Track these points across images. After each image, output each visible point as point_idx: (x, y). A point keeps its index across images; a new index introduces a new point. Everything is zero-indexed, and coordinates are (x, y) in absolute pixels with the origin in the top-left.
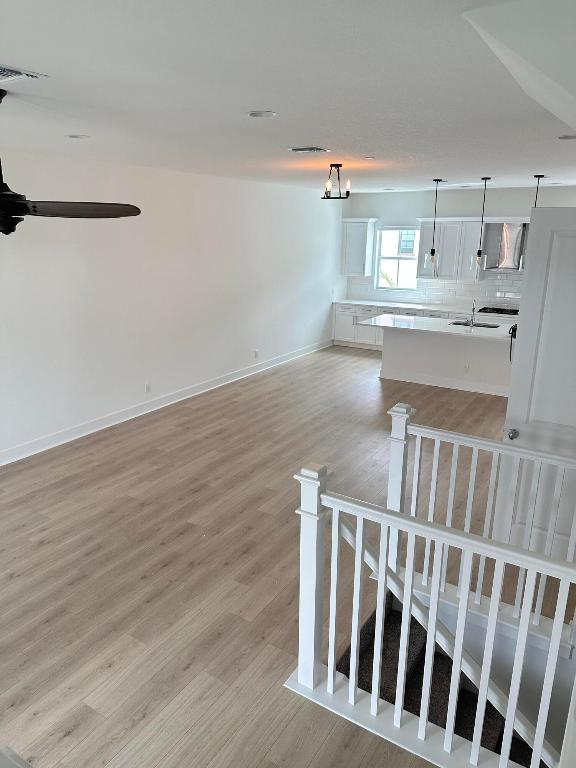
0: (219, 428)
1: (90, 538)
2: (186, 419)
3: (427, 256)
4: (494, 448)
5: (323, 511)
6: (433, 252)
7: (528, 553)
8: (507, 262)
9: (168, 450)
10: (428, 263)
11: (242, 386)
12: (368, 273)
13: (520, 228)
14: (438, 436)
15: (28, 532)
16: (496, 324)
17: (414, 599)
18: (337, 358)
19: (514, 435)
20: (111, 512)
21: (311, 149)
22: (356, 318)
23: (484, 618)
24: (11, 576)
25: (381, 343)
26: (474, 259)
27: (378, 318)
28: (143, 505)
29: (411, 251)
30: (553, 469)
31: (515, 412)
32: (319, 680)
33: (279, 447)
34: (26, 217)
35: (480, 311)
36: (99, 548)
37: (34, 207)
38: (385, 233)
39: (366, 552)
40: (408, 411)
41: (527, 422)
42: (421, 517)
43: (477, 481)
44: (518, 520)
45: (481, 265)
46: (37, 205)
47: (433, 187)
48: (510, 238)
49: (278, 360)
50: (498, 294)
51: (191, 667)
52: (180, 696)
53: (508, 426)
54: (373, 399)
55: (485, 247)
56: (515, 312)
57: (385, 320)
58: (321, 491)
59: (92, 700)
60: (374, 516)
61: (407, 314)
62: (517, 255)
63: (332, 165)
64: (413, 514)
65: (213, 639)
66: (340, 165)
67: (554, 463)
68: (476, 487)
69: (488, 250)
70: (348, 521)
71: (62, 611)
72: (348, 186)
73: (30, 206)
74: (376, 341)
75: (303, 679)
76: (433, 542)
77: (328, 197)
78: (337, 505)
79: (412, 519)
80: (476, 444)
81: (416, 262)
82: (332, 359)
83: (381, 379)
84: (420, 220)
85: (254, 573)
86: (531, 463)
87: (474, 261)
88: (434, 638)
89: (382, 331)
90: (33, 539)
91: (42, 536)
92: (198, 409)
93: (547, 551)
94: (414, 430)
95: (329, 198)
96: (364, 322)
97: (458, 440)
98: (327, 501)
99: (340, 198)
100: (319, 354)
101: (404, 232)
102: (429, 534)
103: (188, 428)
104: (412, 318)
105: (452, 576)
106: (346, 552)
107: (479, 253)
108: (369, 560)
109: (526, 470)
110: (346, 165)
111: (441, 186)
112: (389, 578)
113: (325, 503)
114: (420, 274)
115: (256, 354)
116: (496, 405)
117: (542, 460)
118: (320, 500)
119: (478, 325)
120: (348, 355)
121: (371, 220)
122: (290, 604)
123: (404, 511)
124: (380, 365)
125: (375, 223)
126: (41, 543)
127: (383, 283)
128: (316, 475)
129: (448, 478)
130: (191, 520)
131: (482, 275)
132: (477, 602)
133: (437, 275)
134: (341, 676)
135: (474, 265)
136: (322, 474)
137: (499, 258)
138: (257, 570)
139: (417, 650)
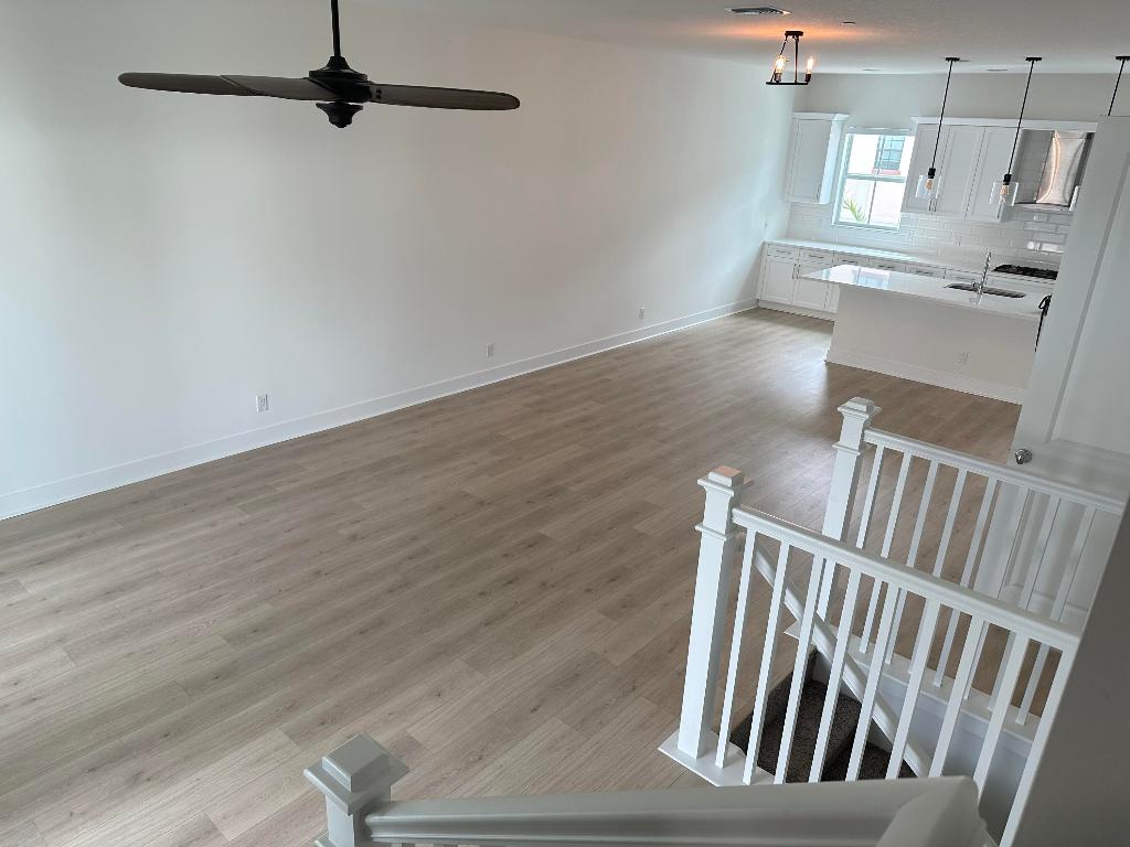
0: (583, 413)
1: (415, 539)
2: (537, 397)
3: (923, 178)
4: (991, 473)
5: (735, 531)
6: (932, 173)
7: (1025, 613)
8: (1053, 194)
9: (513, 438)
10: (922, 192)
11: (617, 358)
12: (824, 200)
13: (1083, 140)
14: (909, 449)
15: (337, 522)
16: (1018, 291)
17: (848, 660)
18: (762, 327)
19: (1025, 458)
20: (441, 508)
21: (761, 10)
22: (798, 268)
23: (942, 704)
24: (318, 573)
25: (834, 309)
26: (997, 188)
27: (834, 270)
28: (481, 503)
29: (896, 166)
30: (1078, 510)
31: (1030, 426)
32: (707, 748)
33: (667, 447)
34: (367, 105)
35: (997, 270)
36: (426, 551)
37: (379, 91)
38: (857, 137)
39: (787, 592)
40: (869, 410)
41: (1048, 440)
42: (871, 551)
43: (957, 522)
44: (1014, 580)
45: (1008, 197)
46: (383, 89)
47: (945, 68)
48: (1062, 155)
49: (674, 325)
50: (1031, 246)
51: (540, 710)
52: (526, 742)
53: (1018, 445)
54: (813, 392)
55: (1018, 168)
56: (1053, 275)
57: (843, 274)
58: (734, 504)
59: (417, 732)
60: (805, 544)
61: (881, 267)
62: (1070, 184)
63: (788, 34)
64: (860, 545)
65: (569, 679)
66: (801, 33)
67: (1082, 501)
68: (956, 531)
69: (1023, 175)
70: (766, 547)
71: (380, 623)
72: (810, 66)
73: (373, 90)
74: (828, 305)
75: (684, 744)
76: (885, 586)
77: (776, 80)
78: (753, 525)
79: (856, 551)
80: (964, 465)
81: (902, 187)
82: (755, 328)
83: (828, 364)
84: (917, 120)
85: (624, 606)
86: (1046, 498)
87: (998, 191)
88: (870, 713)
89: (838, 290)
90: (344, 532)
91: (356, 528)
92: (555, 386)
93: (1054, 616)
94: (873, 437)
95: (778, 83)
96: (811, 275)
97: (937, 456)
98: (741, 518)
99: (796, 83)
100: (734, 321)
101: (888, 138)
102: (880, 573)
103: (541, 410)
104: (887, 273)
105: (904, 645)
106: (760, 589)
107: (1007, 179)
108: (792, 604)
109: (1036, 506)
110: (811, 32)
111: (957, 68)
112: (816, 629)
113: (736, 521)
114: (906, 207)
115: (642, 312)
116: (1002, 416)
117: (1063, 496)
118: (731, 515)
119: (990, 292)
120: (781, 323)
121: (839, 117)
122: (671, 651)
123: (846, 540)
124: (829, 342)
125: (843, 123)
126: (354, 538)
127: (846, 216)
128: (729, 482)
129: (915, 515)
130: (545, 530)
131: (1007, 214)
132: (937, 684)
133: (934, 208)
134: (735, 749)
135: (996, 197)
136: (737, 482)
137: (1040, 184)
138: (629, 605)
139: (842, 736)
